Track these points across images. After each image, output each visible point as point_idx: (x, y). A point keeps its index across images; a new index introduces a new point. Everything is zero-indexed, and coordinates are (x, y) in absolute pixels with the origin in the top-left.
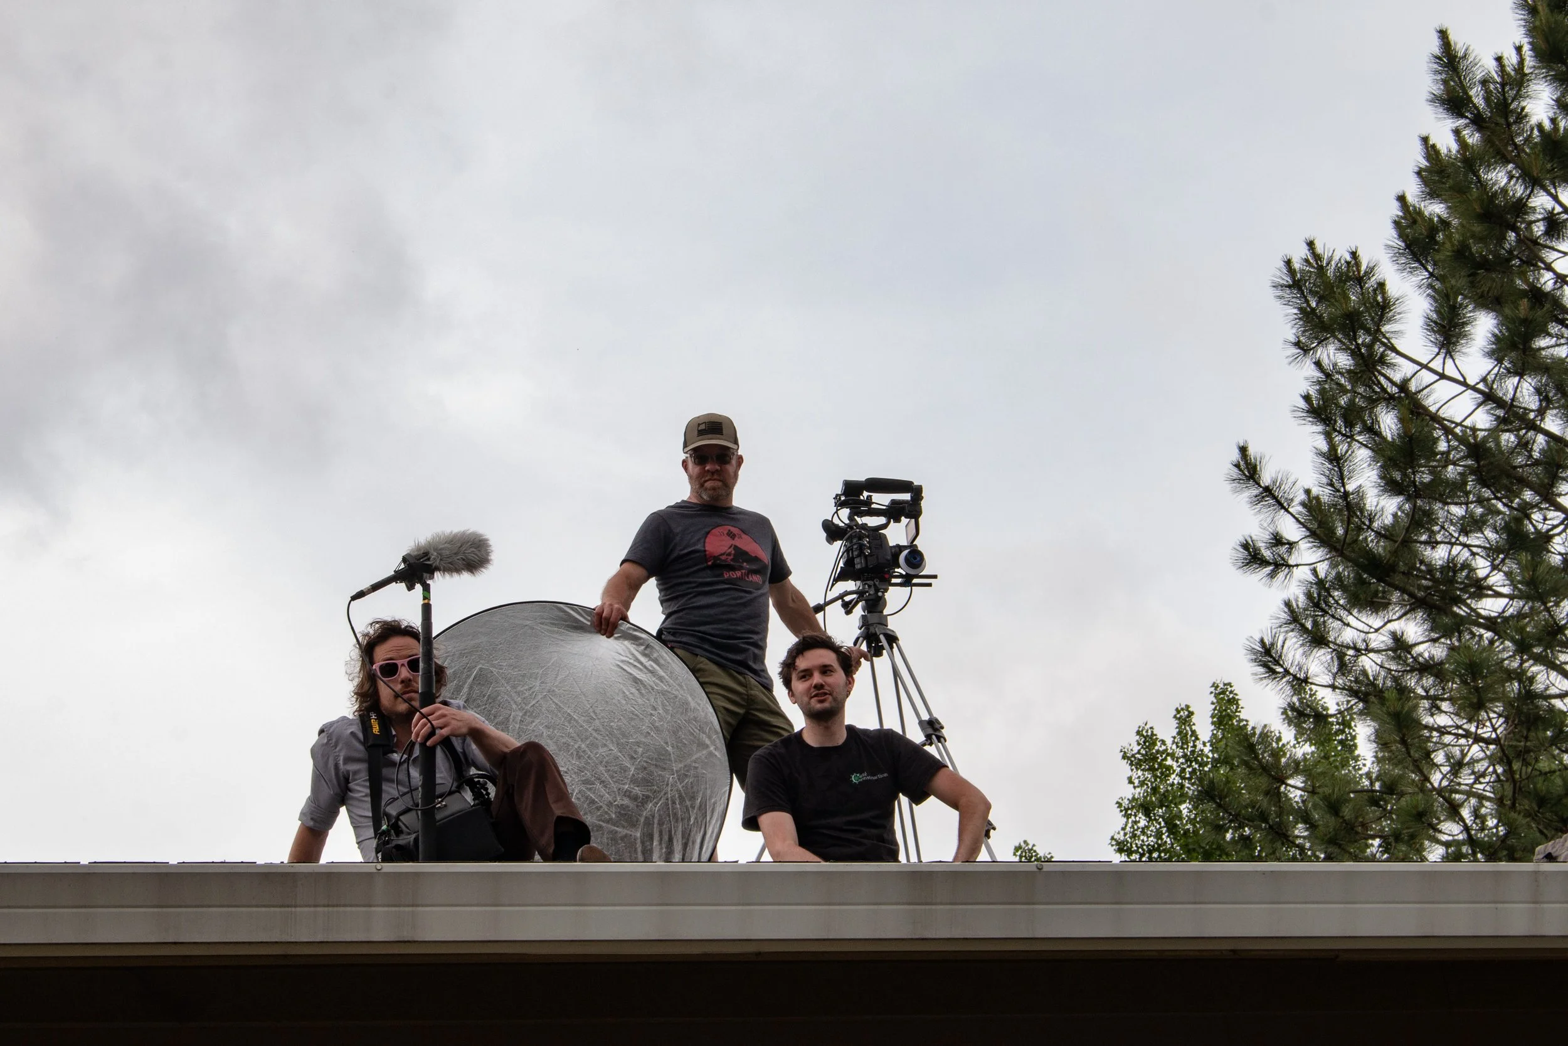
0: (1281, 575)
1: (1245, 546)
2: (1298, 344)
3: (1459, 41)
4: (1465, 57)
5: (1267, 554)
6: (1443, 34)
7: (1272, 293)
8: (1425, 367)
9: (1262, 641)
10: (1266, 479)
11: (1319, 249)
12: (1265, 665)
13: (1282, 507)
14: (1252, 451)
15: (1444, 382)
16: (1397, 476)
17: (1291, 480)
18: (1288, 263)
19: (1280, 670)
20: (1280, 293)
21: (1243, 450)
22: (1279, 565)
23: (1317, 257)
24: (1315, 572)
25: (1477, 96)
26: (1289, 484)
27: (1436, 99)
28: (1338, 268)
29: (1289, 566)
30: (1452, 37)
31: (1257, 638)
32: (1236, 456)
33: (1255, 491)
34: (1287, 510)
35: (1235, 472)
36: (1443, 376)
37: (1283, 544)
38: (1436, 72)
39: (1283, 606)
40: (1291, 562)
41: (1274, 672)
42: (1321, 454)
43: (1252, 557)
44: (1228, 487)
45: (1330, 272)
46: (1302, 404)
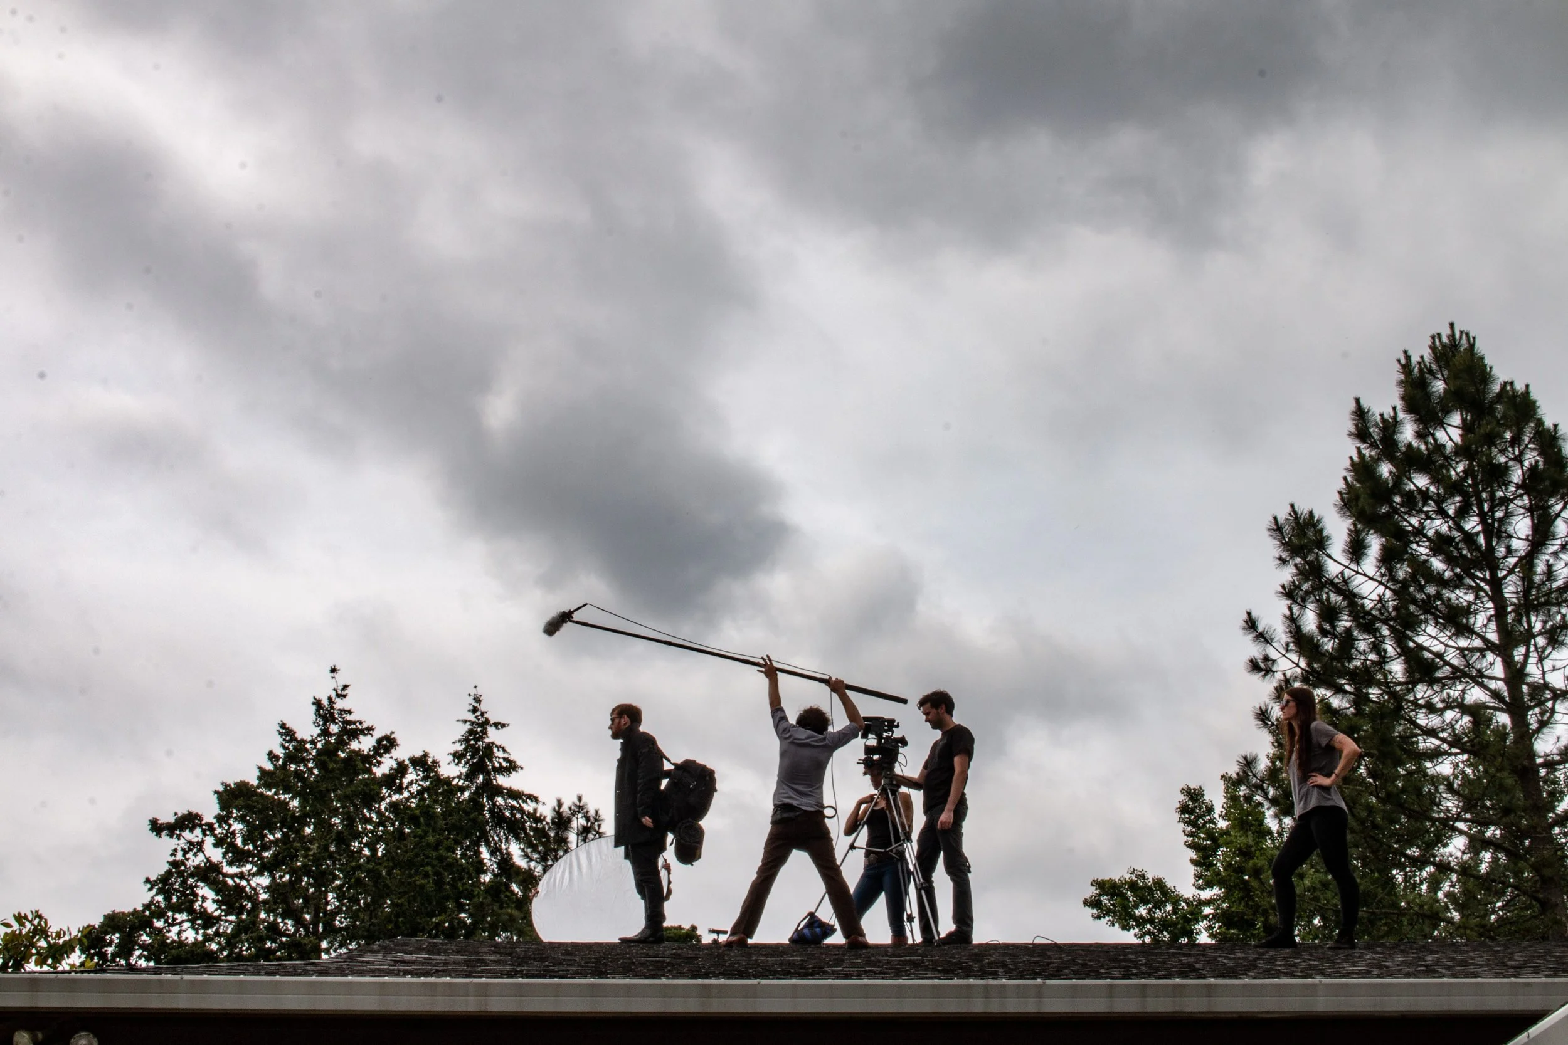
0: (1269, 675)
1: (1251, 661)
2: (1280, 559)
3: (1365, 404)
4: (1368, 412)
5: (1262, 665)
6: (1357, 401)
7: (1267, 533)
8: (1347, 567)
9: (1260, 708)
10: (1260, 629)
11: (1296, 508)
12: (1263, 720)
13: (1268, 642)
14: (1254, 615)
15: (1358, 576)
16: (1327, 626)
17: (1273, 629)
18: (1275, 518)
19: (1270, 723)
20: (1270, 533)
21: (1249, 614)
22: (1268, 671)
23: (1295, 512)
24: (1284, 675)
25: (1375, 432)
26: (1272, 631)
27: (1351, 434)
28: (1304, 519)
29: (1274, 672)
30: (1362, 402)
31: (1258, 707)
32: (1245, 617)
33: (1254, 634)
34: (1270, 644)
35: (1244, 624)
36: (1357, 573)
37: (1269, 661)
38: (1354, 420)
39: (1273, 690)
40: (1274, 669)
41: (1267, 724)
42: (1285, 616)
43: (1254, 666)
44: (1241, 632)
45: (1301, 521)
46: (1281, 590)
